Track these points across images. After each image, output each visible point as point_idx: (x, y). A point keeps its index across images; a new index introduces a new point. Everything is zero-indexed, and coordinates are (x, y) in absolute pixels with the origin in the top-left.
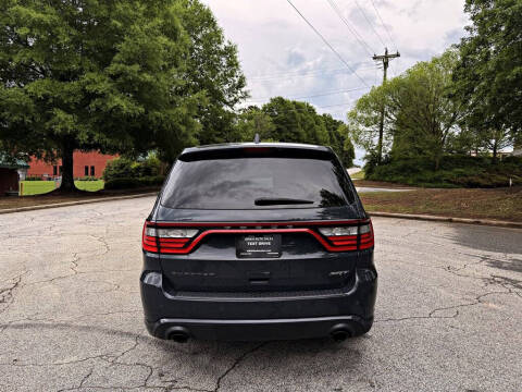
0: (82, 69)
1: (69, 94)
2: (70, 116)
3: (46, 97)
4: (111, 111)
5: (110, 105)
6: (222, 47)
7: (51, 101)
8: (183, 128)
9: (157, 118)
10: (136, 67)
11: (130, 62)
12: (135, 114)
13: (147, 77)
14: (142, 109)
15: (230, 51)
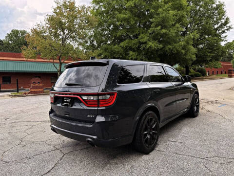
0: (139, 33)
1: (134, 44)
2: (134, 53)
3: (127, 47)
4: (148, 49)
5: (148, 46)
6: (214, 6)
7: (128, 48)
8: (183, 51)
9: (170, 49)
10: (159, 27)
11: (157, 26)
12: (158, 49)
13: (164, 31)
14: (161, 46)
15: (220, 6)
